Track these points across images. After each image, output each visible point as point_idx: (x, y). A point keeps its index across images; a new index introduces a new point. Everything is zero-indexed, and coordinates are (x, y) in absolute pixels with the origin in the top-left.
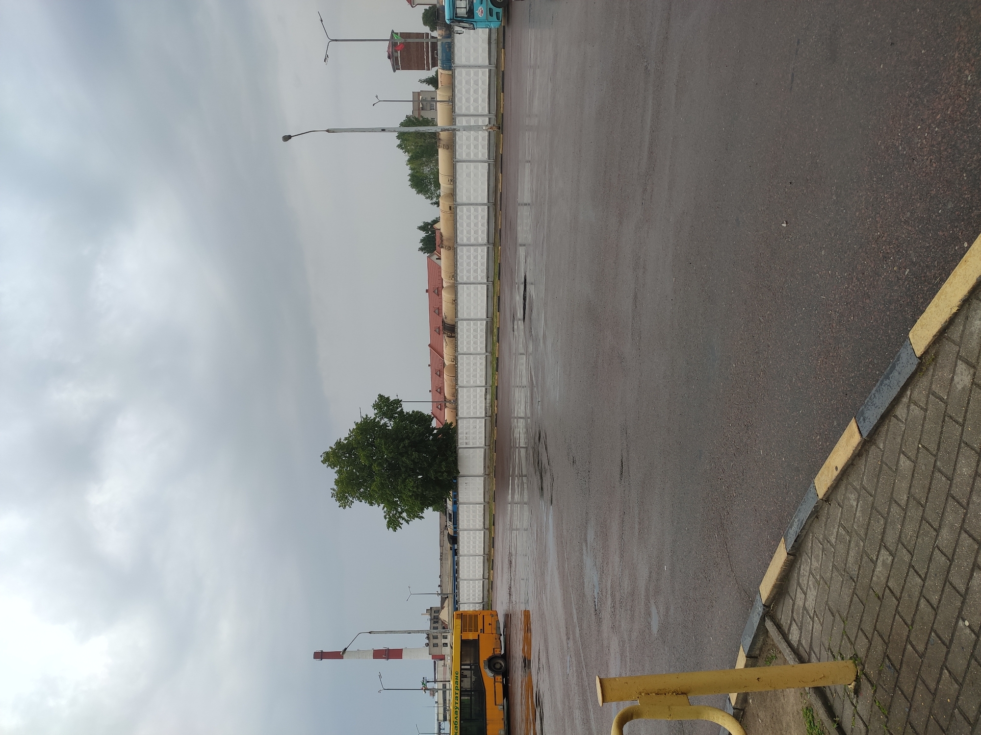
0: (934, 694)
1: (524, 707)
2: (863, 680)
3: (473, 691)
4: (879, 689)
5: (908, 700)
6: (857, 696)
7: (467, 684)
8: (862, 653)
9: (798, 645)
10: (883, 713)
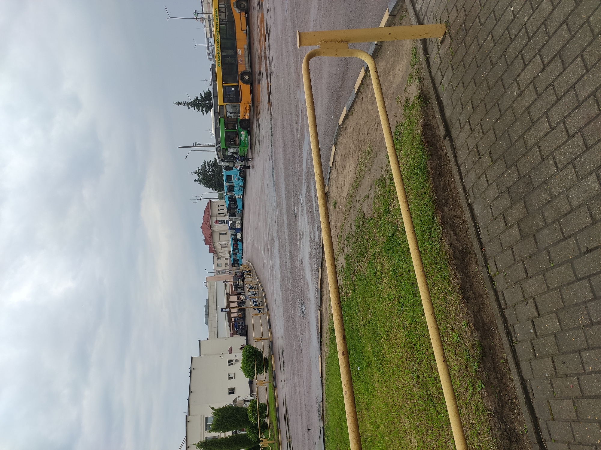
0: (480, 47)
1: (259, 33)
2: (448, 36)
3: (227, 21)
4: (454, 42)
5: (466, 49)
6: (442, 44)
7: (223, 16)
8: (451, 20)
9: (419, 11)
10: (452, 55)
